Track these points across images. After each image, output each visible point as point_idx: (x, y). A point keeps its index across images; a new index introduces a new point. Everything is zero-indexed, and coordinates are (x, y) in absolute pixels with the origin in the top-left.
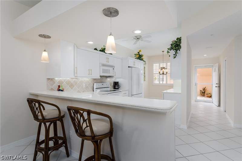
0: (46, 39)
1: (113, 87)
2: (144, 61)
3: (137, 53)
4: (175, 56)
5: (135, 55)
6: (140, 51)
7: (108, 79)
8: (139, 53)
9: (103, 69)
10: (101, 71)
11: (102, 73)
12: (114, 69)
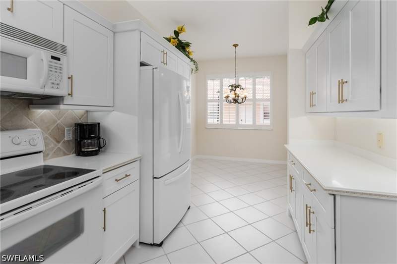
6: (182, 30)
12: (59, 59)
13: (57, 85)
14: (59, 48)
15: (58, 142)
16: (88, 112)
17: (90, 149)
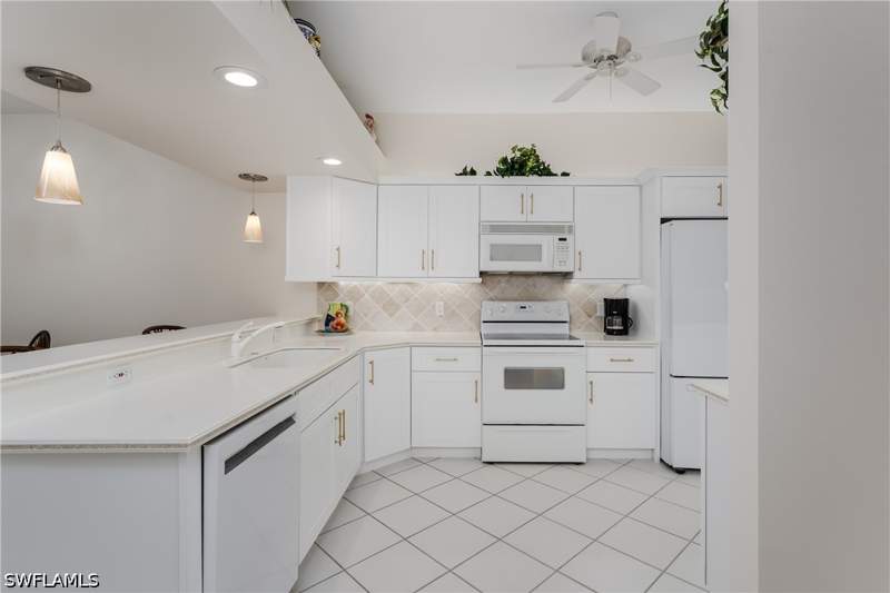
10: (486, 253)
11: (492, 259)
12: (565, 240)
14: (566, 230)
16: (625, 286)
17: (615, 328)
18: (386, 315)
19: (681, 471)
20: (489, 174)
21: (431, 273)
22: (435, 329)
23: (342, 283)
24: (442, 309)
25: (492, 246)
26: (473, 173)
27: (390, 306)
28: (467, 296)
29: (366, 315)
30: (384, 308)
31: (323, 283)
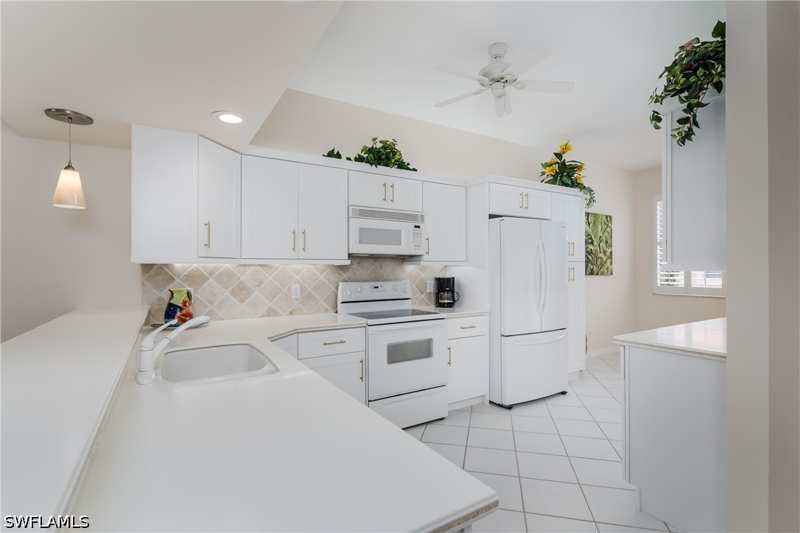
0: (75, 127)
1: (433, 297)
2: (581, 187)
3: (550, 158)
4: (686, 128)
5: (546, 165)
6: (566, 148)
7: (410, 268)
8: (559, 156)
9: (362, 230)
10: (355, 236)
11: (360, 242)
12: (419, 227)
13: (418, 246)
14: (419, 218)
15: (422, 293)
16: (446, 267)
17: (446, 301)
18: (235, 300)
19: (510, 408)
20: (349, 159)
21: (302, 254)
22: (291, 313)
23: (177, 266)
24: (299, 292)
25: (361, 229)
26: (338, 156)
27: (241, 292)
28: (322, 277)
29: (211, 303)
30: (233, 293)
31: (151, 266)
